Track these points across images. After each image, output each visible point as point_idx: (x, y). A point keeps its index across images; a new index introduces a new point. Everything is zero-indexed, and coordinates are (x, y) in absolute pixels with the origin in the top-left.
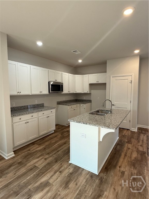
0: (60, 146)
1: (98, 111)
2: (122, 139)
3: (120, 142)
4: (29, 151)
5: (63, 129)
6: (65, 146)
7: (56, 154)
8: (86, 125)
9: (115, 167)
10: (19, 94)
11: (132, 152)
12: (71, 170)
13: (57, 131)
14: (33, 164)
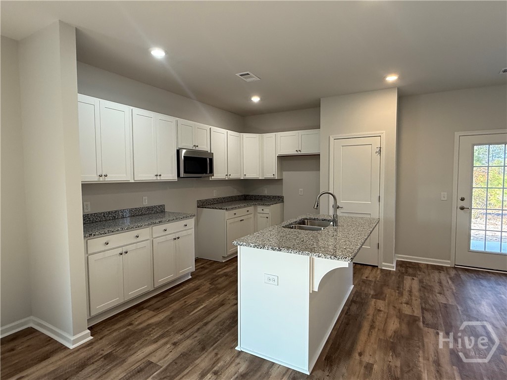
0: (210, 311)
1: (303, 222)
2: (361, 289)
3: (357, 297)
4: (130, 327)
5: (214, 270)
6: (224, 310)
7: (200, 331)
8: (278, 252)
9: (349, 354)
10: (101, 179)
11: (386, 320)
12: (243, 368)
13: (197, 276)
14: (144, 358)
